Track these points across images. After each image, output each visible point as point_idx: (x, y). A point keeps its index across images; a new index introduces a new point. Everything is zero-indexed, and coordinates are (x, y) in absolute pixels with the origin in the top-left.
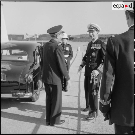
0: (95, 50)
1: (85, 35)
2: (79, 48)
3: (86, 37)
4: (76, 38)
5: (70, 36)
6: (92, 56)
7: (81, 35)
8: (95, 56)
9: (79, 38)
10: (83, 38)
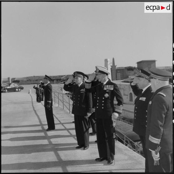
0: (107, 91)
1: (32, 77)
2: (30, 90)
3: (33, 79)
4: (23, 81)
5: (15, 78)
6: (105, 97)
7: (27, 78)
8: (108, 97)
9: (26, 81)
10: (30, 80)
